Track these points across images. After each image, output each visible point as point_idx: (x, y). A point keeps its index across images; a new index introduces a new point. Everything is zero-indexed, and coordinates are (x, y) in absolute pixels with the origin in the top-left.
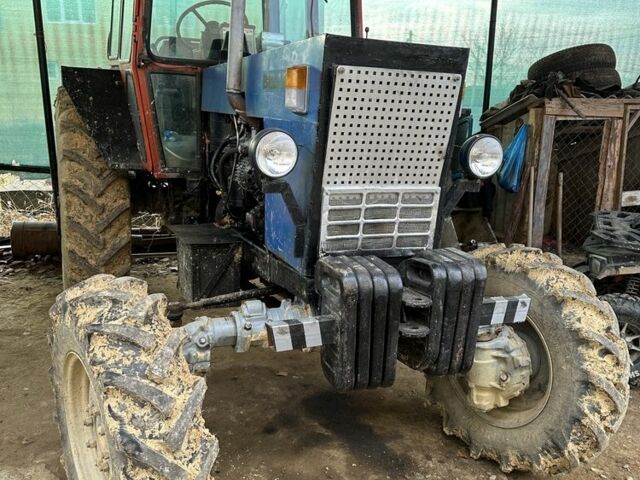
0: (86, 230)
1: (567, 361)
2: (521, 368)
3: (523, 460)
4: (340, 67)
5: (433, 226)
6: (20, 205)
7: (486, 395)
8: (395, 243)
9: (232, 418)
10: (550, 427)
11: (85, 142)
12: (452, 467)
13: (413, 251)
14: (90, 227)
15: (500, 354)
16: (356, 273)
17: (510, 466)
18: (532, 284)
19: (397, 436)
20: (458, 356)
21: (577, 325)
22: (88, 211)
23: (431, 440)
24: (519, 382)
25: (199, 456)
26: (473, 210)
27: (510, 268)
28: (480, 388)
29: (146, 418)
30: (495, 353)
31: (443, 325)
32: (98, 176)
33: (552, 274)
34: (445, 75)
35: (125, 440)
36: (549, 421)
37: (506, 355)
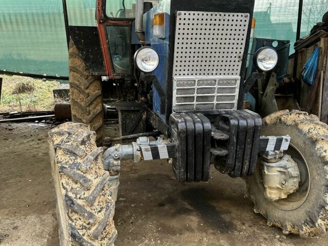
0: (81, 105)
1: (318, 174)
2: (292, 177)
3: (294, 228)
4: (178, 12)
5: (237, 98)
6: (61, 96)
7: (274, 191)
8: (215, 107)
9: (144, 198)
10: (309, 210)
11: (80, 63)
12: (255, 230)
13: (225, 111)
14: (83, 104)
15: (282, 170)
16: (185, 121)
17: (287, 231)
18: (300, 131)
19: (229, 212)
20: (246, 167)
21: (324, 154)
22: (82, 96)
23: (247, 215)
24: (292, 185)
25: (105, 209)
26: (289, 95)
27: (289, 123)
28: (271, 188)
29: (78, 189)
30: (279, 169)
31: (236, 150)
32: (86, 79)
33: (312, 126)
34: (240, 14)
35: (67, 199)
36: (308, 207)
37: (285, 171)
